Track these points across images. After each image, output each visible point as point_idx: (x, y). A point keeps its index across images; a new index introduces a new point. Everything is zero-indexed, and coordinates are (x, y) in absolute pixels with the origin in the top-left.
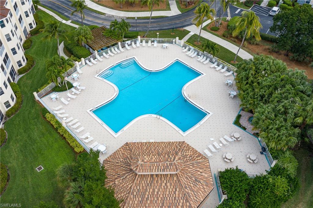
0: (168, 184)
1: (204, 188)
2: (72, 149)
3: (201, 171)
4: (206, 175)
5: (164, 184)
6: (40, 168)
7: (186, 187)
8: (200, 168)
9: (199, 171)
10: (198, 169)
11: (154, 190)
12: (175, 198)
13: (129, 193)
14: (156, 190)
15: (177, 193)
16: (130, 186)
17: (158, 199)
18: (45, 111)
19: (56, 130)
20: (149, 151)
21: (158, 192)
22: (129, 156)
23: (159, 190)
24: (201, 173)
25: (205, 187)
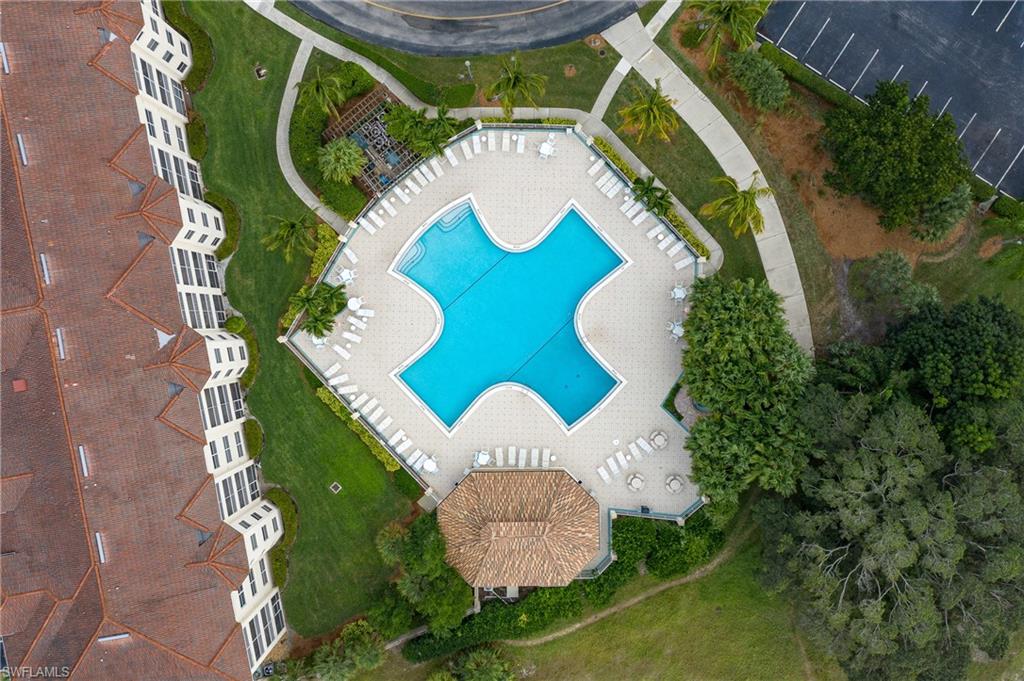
0: (534, 556)
1: (584, 556)
2: (381, 465)
3: (583, 530)
4: (590, 536)
5: (528, 556)
6: (336, 488)
7: (559, 559)
8: (583, 526)
9: (579, 532)
10: (580, 529)
11: (514, 563)
12: (543, 572)
13: (480, 565)
14: (518, 563)
15: (546, 566)
16: (481, 557)
17: (519, 572)
18: (313, 380)
19: (345, 423)
20: (508, 497)
21: (519, 565)
22: (476, 507)
23: (521, 562)
24: (584, 533)
25: (586, 554)
